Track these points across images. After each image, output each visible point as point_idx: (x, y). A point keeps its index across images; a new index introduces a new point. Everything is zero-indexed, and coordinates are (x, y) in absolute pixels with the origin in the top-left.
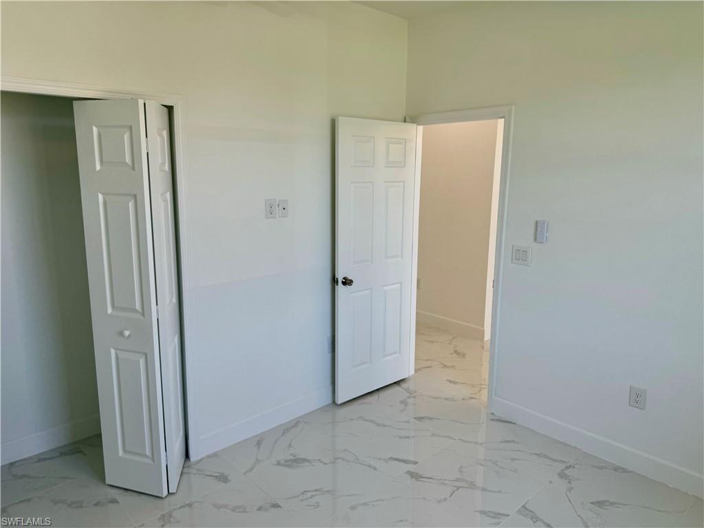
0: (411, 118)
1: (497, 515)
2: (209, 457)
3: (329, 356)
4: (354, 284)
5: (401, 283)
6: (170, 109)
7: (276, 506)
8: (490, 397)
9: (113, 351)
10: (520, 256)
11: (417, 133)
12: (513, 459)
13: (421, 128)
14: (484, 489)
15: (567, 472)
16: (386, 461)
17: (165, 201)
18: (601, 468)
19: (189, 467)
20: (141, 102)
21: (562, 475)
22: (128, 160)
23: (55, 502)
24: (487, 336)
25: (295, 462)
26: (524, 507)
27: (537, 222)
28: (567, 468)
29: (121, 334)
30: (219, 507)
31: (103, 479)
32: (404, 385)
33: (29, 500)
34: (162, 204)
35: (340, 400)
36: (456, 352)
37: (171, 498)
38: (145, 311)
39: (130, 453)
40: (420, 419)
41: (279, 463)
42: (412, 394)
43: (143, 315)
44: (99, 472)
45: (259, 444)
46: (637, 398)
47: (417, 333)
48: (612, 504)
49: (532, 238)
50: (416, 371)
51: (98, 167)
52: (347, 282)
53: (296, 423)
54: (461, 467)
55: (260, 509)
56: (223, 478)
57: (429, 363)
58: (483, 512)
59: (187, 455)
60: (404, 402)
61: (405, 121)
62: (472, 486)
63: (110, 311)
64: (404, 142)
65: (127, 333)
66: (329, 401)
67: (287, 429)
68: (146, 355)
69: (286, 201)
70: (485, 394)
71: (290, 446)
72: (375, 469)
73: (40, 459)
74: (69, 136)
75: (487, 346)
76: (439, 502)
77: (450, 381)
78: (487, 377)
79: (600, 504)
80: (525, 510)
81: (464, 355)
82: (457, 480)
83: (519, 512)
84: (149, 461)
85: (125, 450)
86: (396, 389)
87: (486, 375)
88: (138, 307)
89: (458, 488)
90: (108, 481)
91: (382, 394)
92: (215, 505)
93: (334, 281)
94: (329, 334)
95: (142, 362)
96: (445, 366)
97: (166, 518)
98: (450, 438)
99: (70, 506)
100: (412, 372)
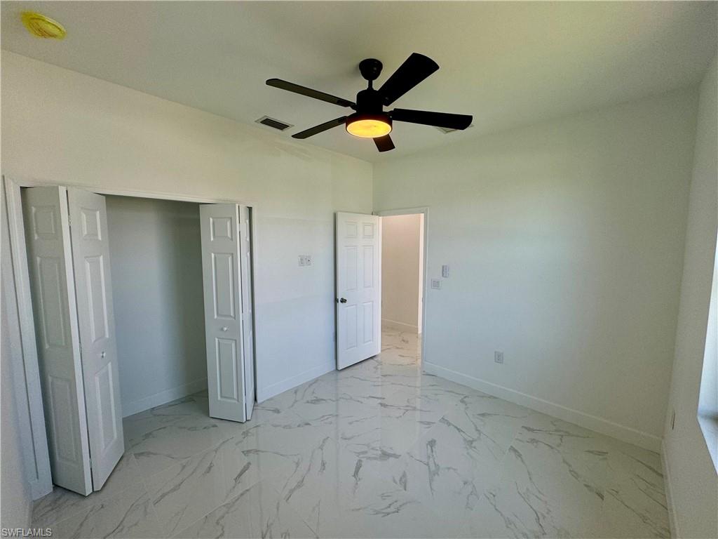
0: (376, 213)
1: (429, 423)
2: (268, 400)
3: (333, 343)
4: (347, 302)
5: (373, 302)
6: (250, 209)
7: (308, 424)
8: (422, 363)
9: (217, 339)
10: (436, 284)
11: (379, 221)
12: (436, 395)
13: (381, 218)
14: (421, 410)
15: (465, 400)
16: (367, 398)
17: (247, 256)
18: (483, 397)
19: (257, 406)
20: (237, 205)
21: (462, 401)
22: (229, 235)
23: (181, 428)
24: (420, 332)
25: (317, 401)
26: (443, 418)
27: (443, 267)
28: (465, 397)
29: (222, 329)
30: (276, 426)
31: (208, 415)
32: (375, 359)
33: (165, 428)
34: (246, 258)
35: (340, 368)
36: (404, 341)
37: (247, 422)
38: (236, 317)
39: (225, 397)
40: (385, 376)
41: (308, 402)
42: (380, 363)
43: (235, 318)
44: (206, 411)
45: (296, 392)
46: (499, 358)
47: (382, 331)
48: (489, 414)
49: (441, 275)
50: (382, 351)
51: (212, 239)
52: (343, 301)
53: (316, 381)
54: (408, 400)
55: (299, 426)
56: (277, 411)
57: (388, 347)
58: (421, 422)
59: (256, 400)
60: (376, 368)
61: (372, 214)
62: (415, 409)
63: (216, 317)
64: (373, 225)
65: (225, 329)
66: (334, 368)
67: (311, 384)
68: (236, 340)
69: (309, 257)
70: (419, 361)
71: (313, 393)
72: (362, 403)
73: (169, 405)
74: (197, 223)
75: (420, 336)
76: (398, 418)
77: (400, 356)
78: (420, 352)
79: (483, 415)
80: (443, 420)
81: (407, 342)
82: (407, 406)
83: (440, 421)
84: (236, 402)
85: (221, 397)
86: (371, 361)
87: (419, 352)
88: (232, 314)
89: (407, 410)
90: (211, 416)
91: (363, 364)
92: (273, 425)
93: (336, 300)
94: (333, 331)
95: (233, 345)
96: (398, 348)
97: (246, 434)
98: (401, 385)
99: (189, 429)
100: (380, 352)
